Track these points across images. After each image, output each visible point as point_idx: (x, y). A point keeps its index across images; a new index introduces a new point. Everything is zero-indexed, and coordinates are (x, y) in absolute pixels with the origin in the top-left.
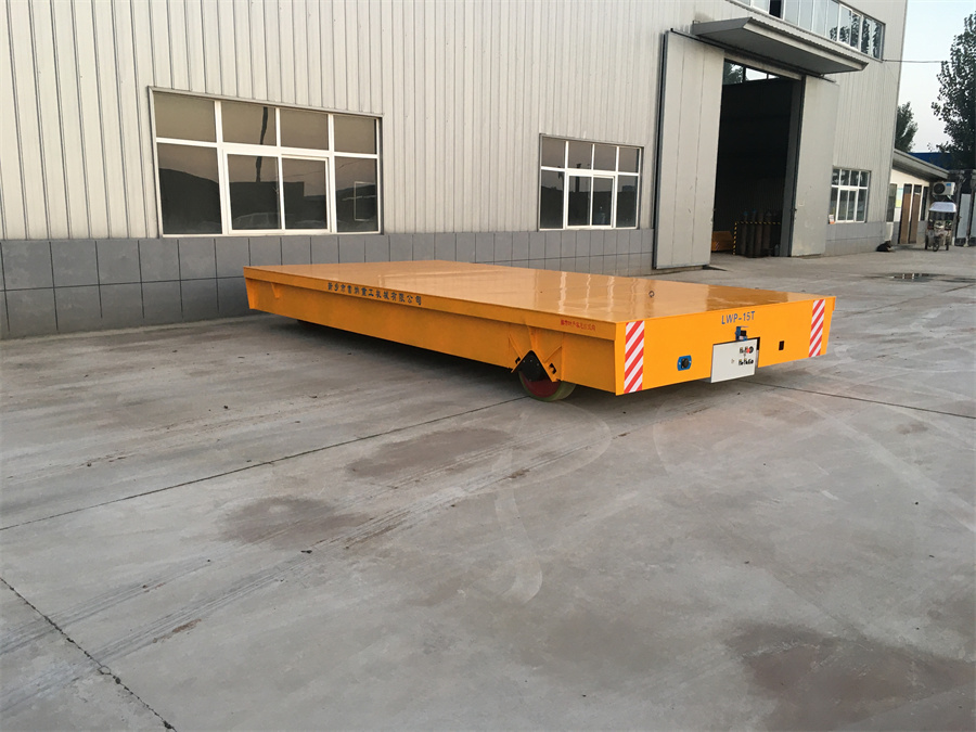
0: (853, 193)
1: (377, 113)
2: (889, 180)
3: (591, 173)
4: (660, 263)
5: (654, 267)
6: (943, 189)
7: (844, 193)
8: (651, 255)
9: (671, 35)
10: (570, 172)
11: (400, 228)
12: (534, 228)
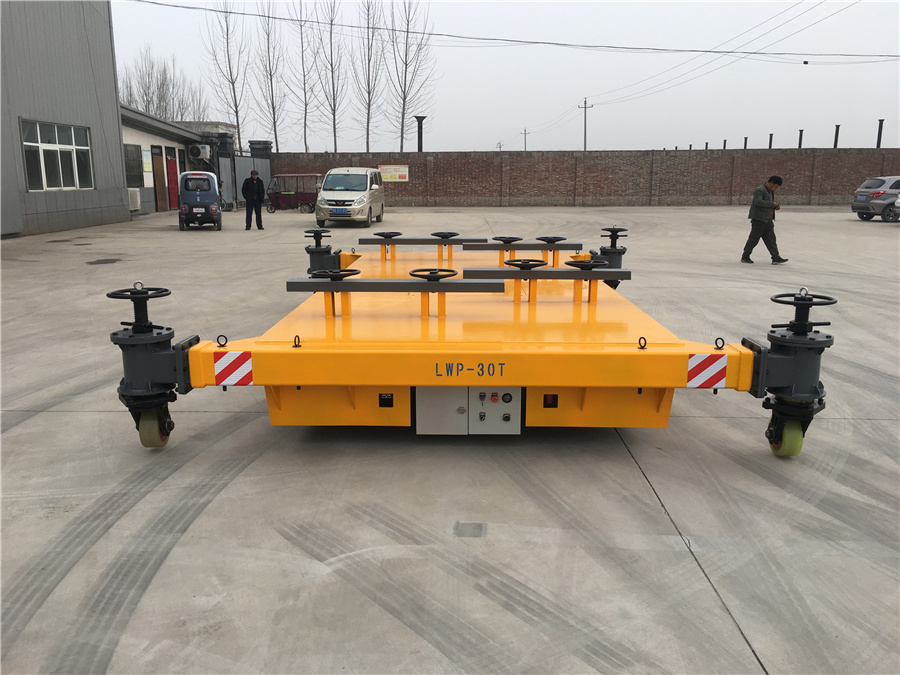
2: (121, 140)
6: (199, 153)
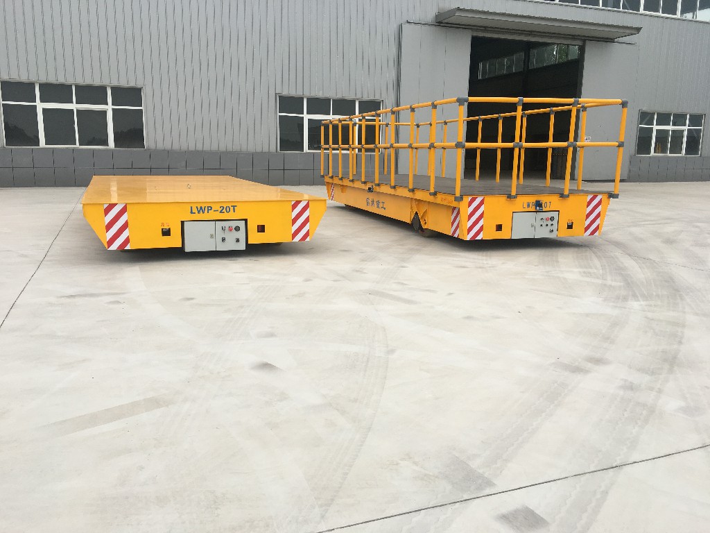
1: (140, 85)
3: (331, 117)
7: (662, 132)
10: (307, 117)
11: (160, 146)
12: (275, 151)
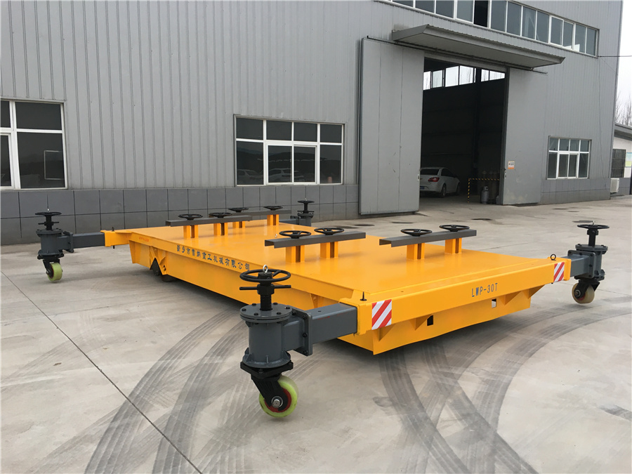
0: (574, 158)
1: (58, 99)
2: (611, 146)
3: (292, 143)
4: (364, 210)
5: (359, 214)
7: (563, 157)
8: (356, 205)
9: (366, 42)
10: (267, 143)
11: (87, 183)
12: (232, 185)
